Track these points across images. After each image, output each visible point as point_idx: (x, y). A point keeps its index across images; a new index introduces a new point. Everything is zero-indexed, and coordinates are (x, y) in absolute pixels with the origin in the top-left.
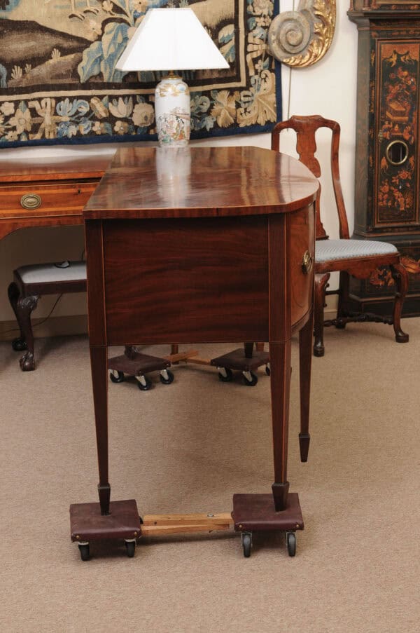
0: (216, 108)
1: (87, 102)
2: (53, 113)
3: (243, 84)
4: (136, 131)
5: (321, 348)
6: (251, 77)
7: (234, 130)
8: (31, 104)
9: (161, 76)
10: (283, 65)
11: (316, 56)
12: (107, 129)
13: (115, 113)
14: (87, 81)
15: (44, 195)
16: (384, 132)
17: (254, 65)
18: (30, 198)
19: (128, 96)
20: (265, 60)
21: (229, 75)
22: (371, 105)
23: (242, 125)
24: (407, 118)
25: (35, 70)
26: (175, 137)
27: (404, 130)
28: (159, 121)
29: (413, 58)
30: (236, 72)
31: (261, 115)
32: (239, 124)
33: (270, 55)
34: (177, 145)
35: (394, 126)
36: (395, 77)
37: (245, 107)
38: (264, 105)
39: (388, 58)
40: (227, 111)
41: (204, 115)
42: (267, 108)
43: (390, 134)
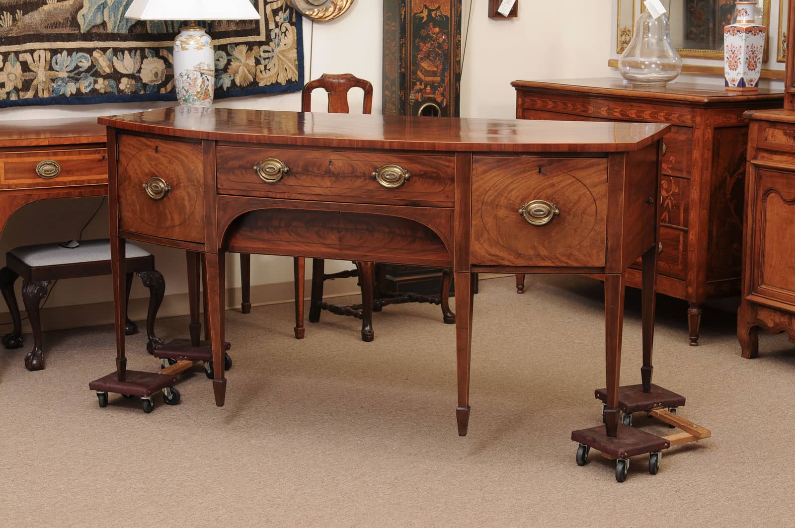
0: (234, 64)
1: (88, 56)
2: (48, 67)
3: (262, 37)
4: (145, 90)
5: (369, 332)
6: (271, 30)
7: (253, 90)
8: (22, 57)
9: (180, 27)
10: (303, 17)
12: (112, 87)
13: (121, 69)
14: (89, 31)
15: (63, 161)
16: (416, 93)
17: (274, 17)
18: (46, 165)
19: (136, 49)
20: (285, 12)
21: (248, 27)
22: (402, 63)
23: (261, 84)
25: (27, 17)
26: (199, 96)
27: (437, 92)
28: (180, 78)
29: (443, 14)
30: (255, 24)
31: (282, 73)
32: (259, 83)
33: (291, 6)
34: (201, 104)
35: (426, 87)
36: (426, 33)
37: (265, 64)
38: (285, 62)
39: (418, 13)
40: (246, 67)
41: (220, 72)
42: (287, 65)
43: (422, 96)
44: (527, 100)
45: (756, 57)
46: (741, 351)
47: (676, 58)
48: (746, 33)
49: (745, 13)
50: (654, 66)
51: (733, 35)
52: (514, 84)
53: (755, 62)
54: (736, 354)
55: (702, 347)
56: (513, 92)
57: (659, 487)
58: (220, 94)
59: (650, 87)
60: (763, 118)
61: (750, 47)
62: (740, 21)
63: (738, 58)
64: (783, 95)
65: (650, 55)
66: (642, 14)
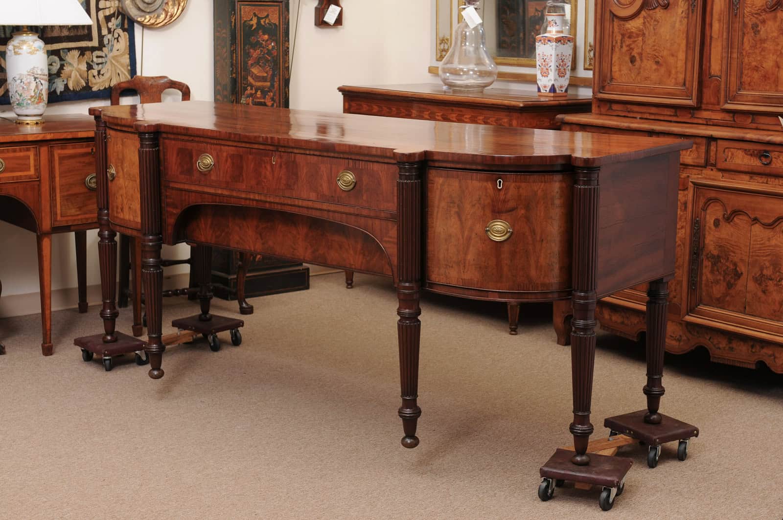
0: (67, 69)
3: (95, 43)
6: (104, 36)
7: (85, 94)
9: (13, 31)
10: (135, 24)
11: (172, 16)
16: (247, 97)
17: (107, 23)
20: (117, 18)
21: (81, 33)
22: (233, 69)
23: (95, 89)
24: (268, 84)
26: (33, 100)
27: (267, 96)
28: (12, 82)
29: (272, 21)
30: (88, 30)
31: (114, 77)
32: (92, 88)
33: (123, 13)
34: (35, 108)
35: (256, 92)
36: (256, 40)
37: (99, 69)
38: (118, 67)
39: (249, 21)
40: (78, 72)
41: (53, 76)
42: (120, 69)
43: (253, 100)
44: (353, 104)
45: (565, 65)
46: (557, 338)
47: (492, 66)
48: (556, 42)
49: (554, 24)
50: (471, 73)
51: (545, 44)
52: (340, 89)
53: (565, 69)
54: (553, 341)
55: (521, 335)
56: (340, 96)
57: (488, 469)
58: (54, 98)
59: (468, 92)
60: (574, 122)
61: (559, 56)
62: (550, 32)
63: (549, 65)
64: (591, 100)
65: (468, 63)
66: (460, 24)
